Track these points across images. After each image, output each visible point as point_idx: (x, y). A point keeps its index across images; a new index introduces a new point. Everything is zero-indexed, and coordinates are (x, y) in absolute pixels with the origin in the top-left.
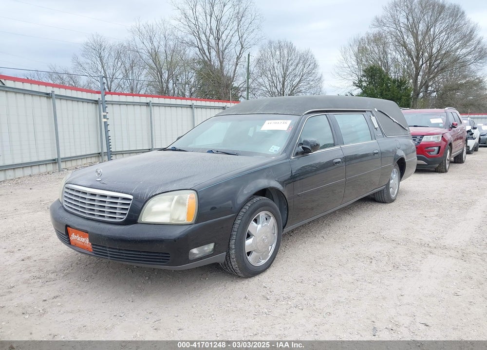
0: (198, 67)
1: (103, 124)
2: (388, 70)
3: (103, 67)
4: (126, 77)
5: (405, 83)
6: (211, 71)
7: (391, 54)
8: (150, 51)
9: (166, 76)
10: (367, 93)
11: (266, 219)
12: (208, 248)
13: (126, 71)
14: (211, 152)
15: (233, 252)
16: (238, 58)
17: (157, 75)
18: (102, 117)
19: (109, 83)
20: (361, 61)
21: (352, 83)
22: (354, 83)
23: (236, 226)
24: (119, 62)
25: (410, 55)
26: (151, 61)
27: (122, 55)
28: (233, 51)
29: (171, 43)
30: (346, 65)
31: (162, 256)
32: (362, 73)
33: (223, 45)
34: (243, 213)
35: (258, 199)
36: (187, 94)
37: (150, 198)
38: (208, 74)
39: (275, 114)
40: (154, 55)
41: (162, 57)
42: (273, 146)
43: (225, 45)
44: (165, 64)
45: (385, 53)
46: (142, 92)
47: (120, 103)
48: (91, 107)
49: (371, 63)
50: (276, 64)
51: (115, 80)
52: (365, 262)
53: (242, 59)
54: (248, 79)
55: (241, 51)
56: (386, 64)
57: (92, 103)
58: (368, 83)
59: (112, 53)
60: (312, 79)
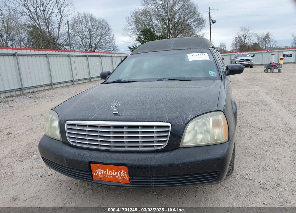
0: (29, 30)
2: (154, 31)
14: (161, 80)
16: (60, 24)
21: (135, 39)
30: (130, 28)
37: (188, 123)
50: (84, 28)
56: (152, 27)
58: (144, 39)
60: (108, 37)
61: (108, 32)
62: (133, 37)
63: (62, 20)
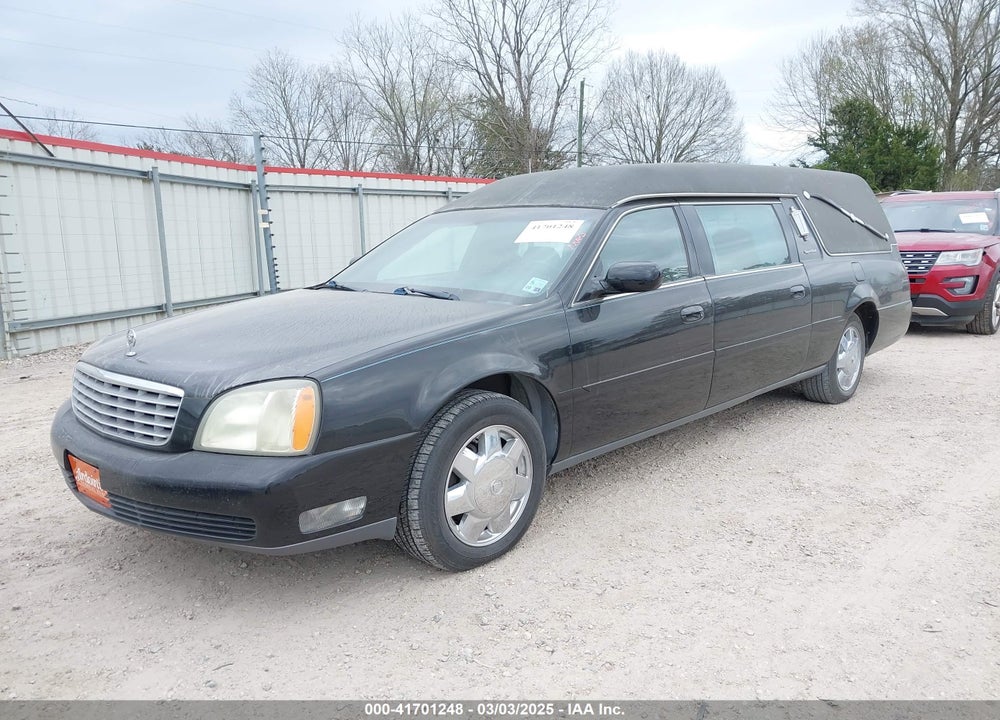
0: (479, 112)
1: (262, 232)
2: (888, 107)
3: (289, 117)
4: (334, 137)
5: (925, 135)
6: (504, 120)
7: (895, 72)
8: (382, 82)
9: (413, 132)
10: (838, 160)
11: (503, 442)
12: (352, 508)
13: (334, 124)
14: (402, 291)
15: (415, 516)
16: (560, 91)
17: (396, 131)
18: (260, 218)
19: (302, 151)
20: (828, 89)
21: (806, 139)
22: (811, 139)
23: (423, 459)
24: (321, 107)
25: (938, 73)
26: (383, 104)
27: (326, 92)
28: (548, 77)
29: (424, 64)
30: (793, 100)
31: (240, 525)
32: (829, 116)
33: (529, 66)
34: (439, 431)
35: (480, 398)
36: (456, 169)
37: (218, 395)
38: (499, 128)
39: (552, 206)
40: (390, 92)
41: (406, 95)
42: (534, 279)
43: (534, 65)
44: (412, 109)
45: (882, 71)
46: (368, 167)
47: (297, 191)
48: (238, 199)
49: (850, 92)
50: (642, 103)
51: (314, 144)
52: (736, 542)
53: (569, 93)
54: (581, 134)
55: (566, 77)
56: (885, 96)
57: (239, 190)
58: (840, 137)
59: (308, 90)
60: (718, 131)
61: (724, 115)
62: (801, 132)
63: (568, 78)
